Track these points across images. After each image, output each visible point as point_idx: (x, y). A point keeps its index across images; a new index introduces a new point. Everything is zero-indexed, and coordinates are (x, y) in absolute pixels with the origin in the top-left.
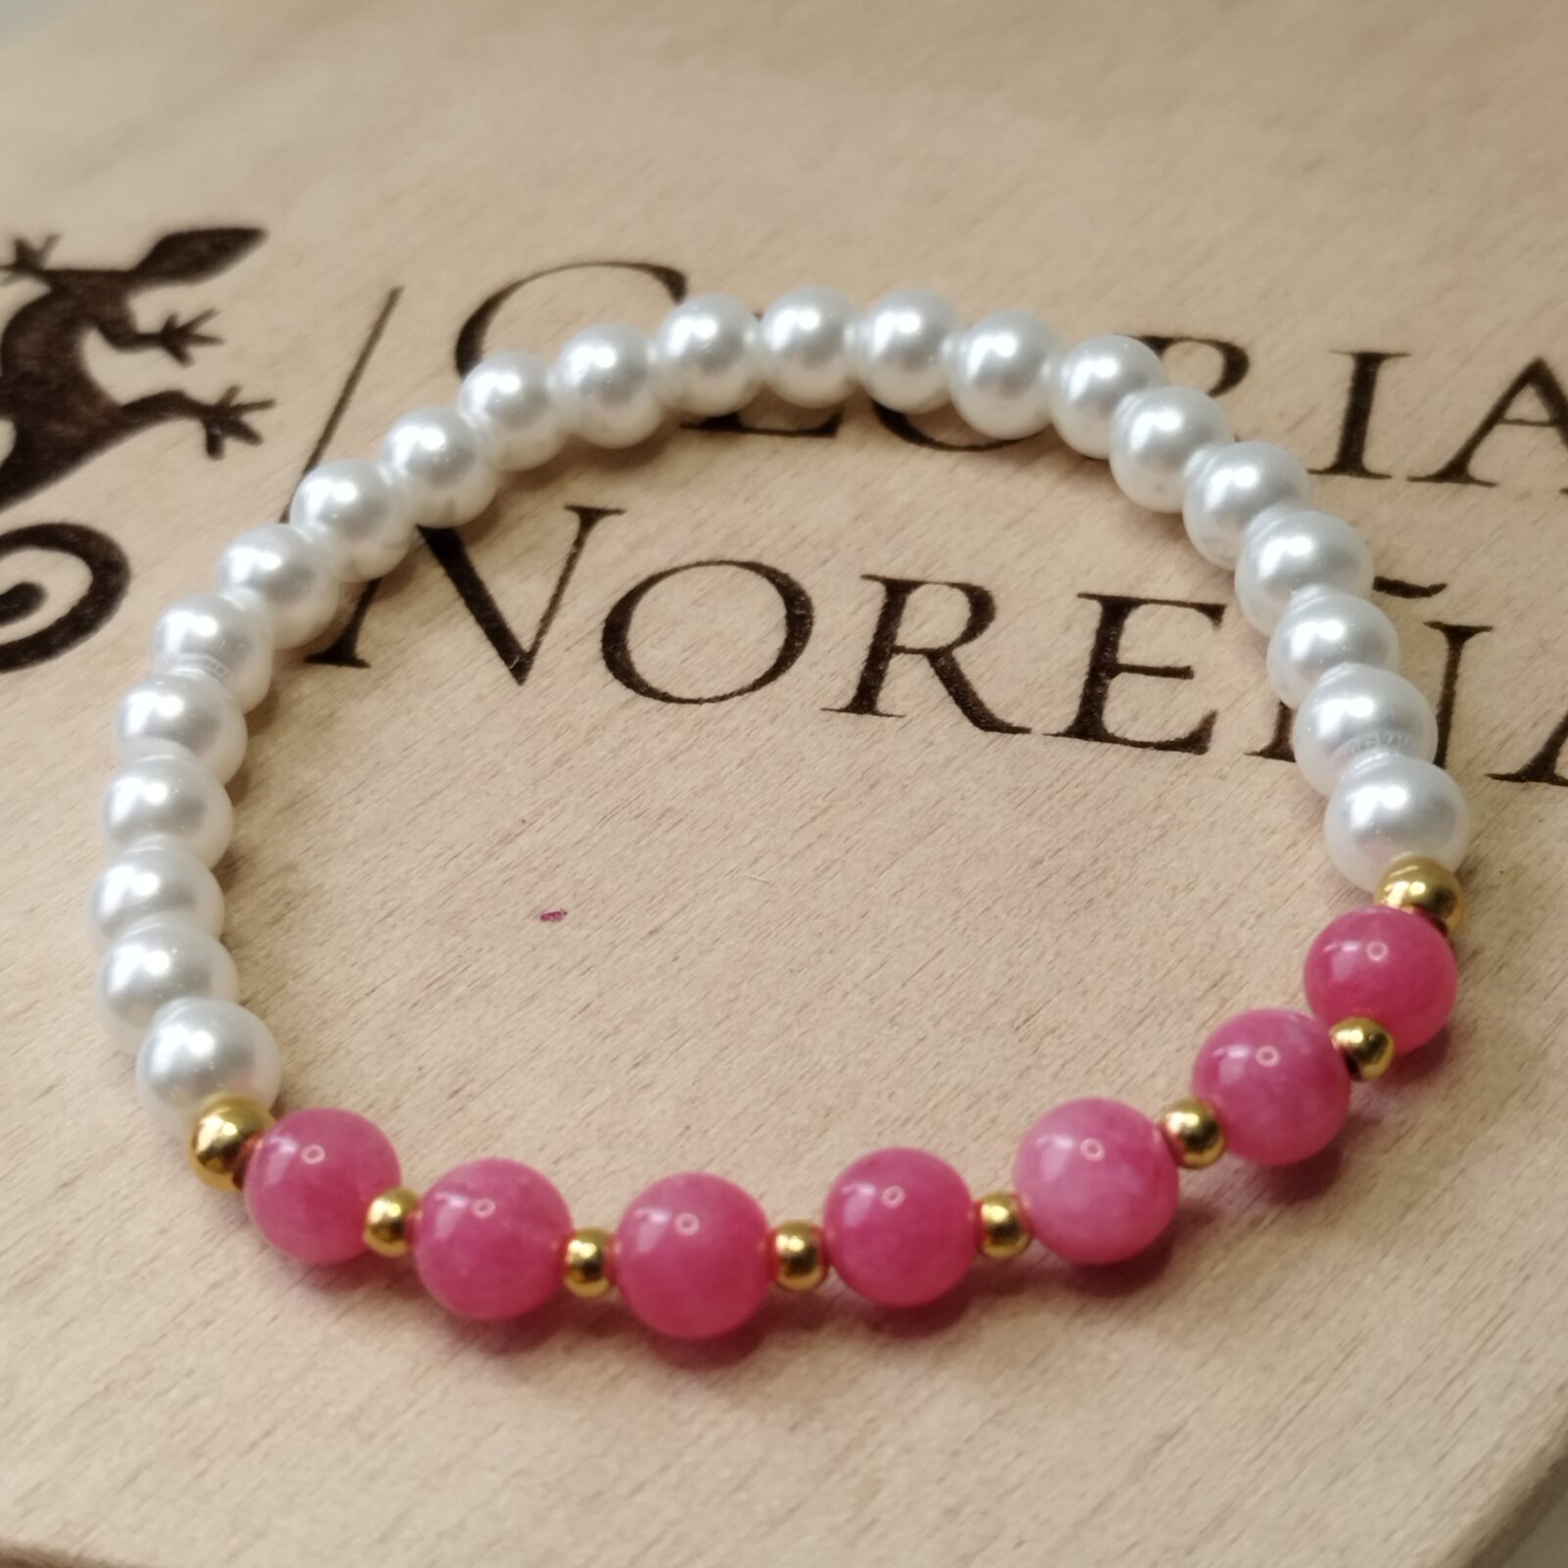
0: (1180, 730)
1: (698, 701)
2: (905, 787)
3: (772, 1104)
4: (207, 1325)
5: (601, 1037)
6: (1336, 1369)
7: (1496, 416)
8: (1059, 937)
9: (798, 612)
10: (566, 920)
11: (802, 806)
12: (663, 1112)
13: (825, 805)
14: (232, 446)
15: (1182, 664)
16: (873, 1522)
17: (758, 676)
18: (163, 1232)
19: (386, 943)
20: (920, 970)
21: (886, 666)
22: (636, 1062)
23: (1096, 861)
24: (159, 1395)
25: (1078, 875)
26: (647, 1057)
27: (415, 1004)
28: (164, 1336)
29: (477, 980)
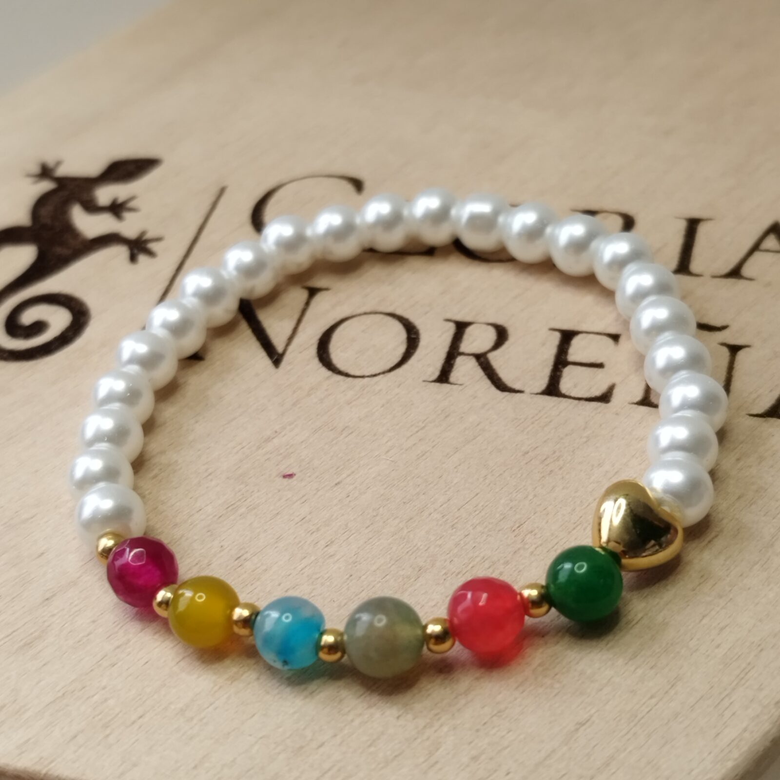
0: (597, 392)
1: (363, 377)
2: (462, 417)
3: (393, 564)
4: (113, 666)
5: (310, 533)
6: (667, 692)
7: (756, 248)
8: (536, 488)
9: (413, 336)
10: (295, 478)
11: (412, 426)
12: (340, 568)
13: (423, 425)
14: (142, 258)
15: (599, 361)
16: (436, 762)
17: (392, 365)
18: (94, 622)
19: (207, 488)
20: (467, 503)
21: (455, 361)
22: (327, 544)
23: (554, 452)
24: (88, 698)
25: (545, 460)
26: (332, 542)
27: (221, 517)
28: (92, 670)
29: (251, 505)
